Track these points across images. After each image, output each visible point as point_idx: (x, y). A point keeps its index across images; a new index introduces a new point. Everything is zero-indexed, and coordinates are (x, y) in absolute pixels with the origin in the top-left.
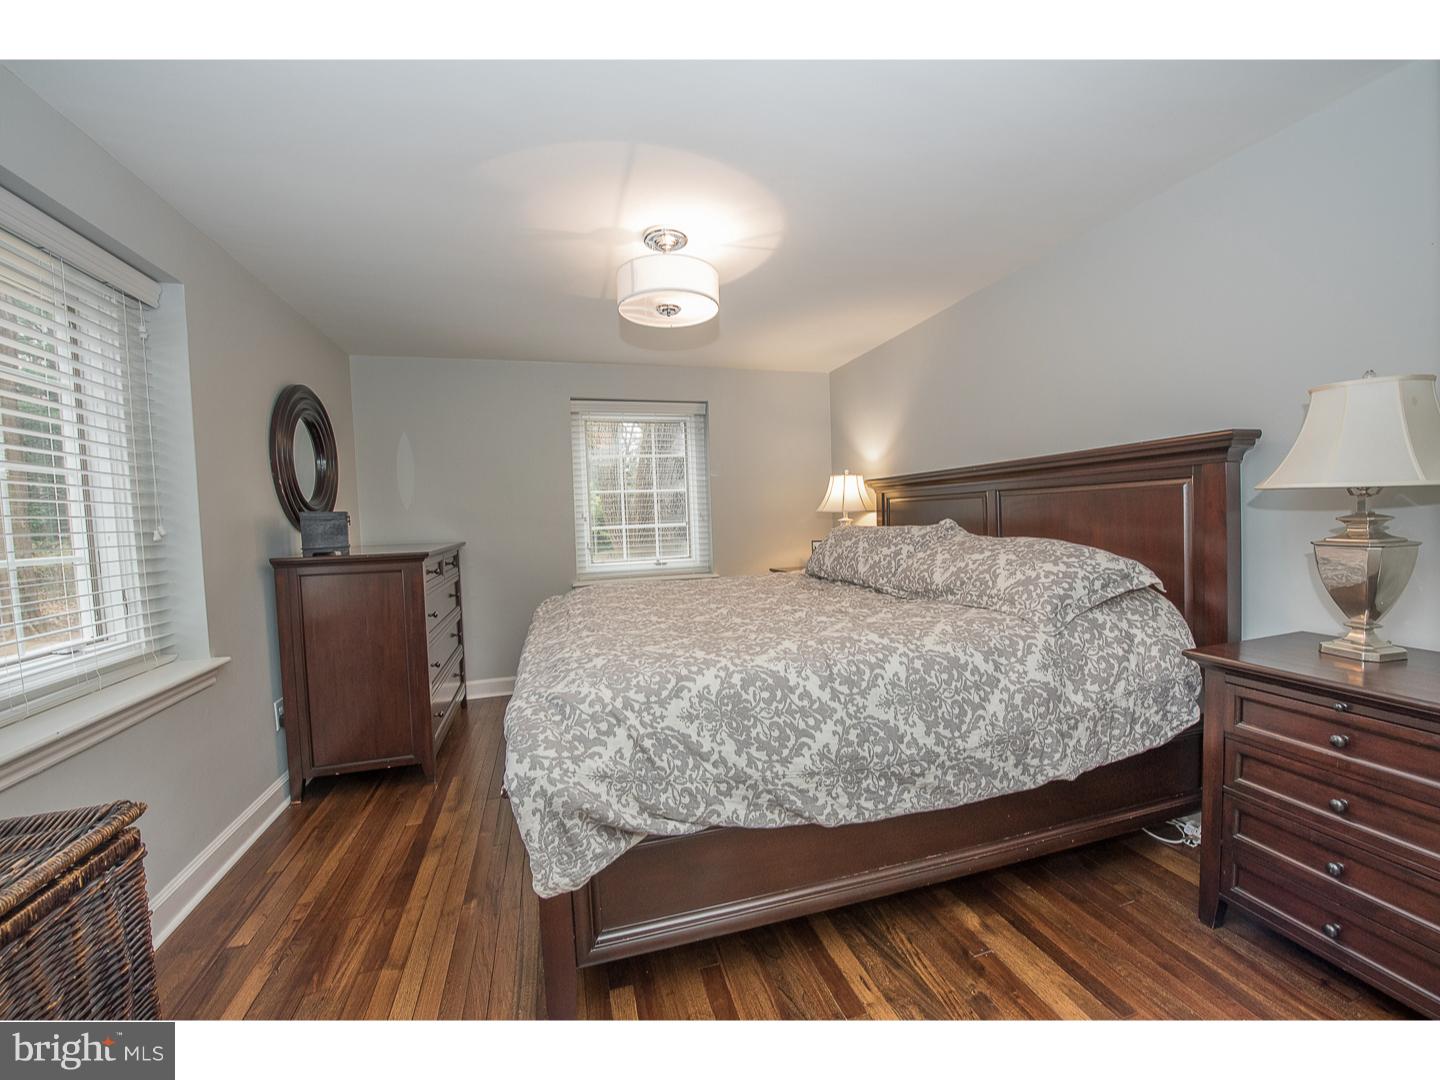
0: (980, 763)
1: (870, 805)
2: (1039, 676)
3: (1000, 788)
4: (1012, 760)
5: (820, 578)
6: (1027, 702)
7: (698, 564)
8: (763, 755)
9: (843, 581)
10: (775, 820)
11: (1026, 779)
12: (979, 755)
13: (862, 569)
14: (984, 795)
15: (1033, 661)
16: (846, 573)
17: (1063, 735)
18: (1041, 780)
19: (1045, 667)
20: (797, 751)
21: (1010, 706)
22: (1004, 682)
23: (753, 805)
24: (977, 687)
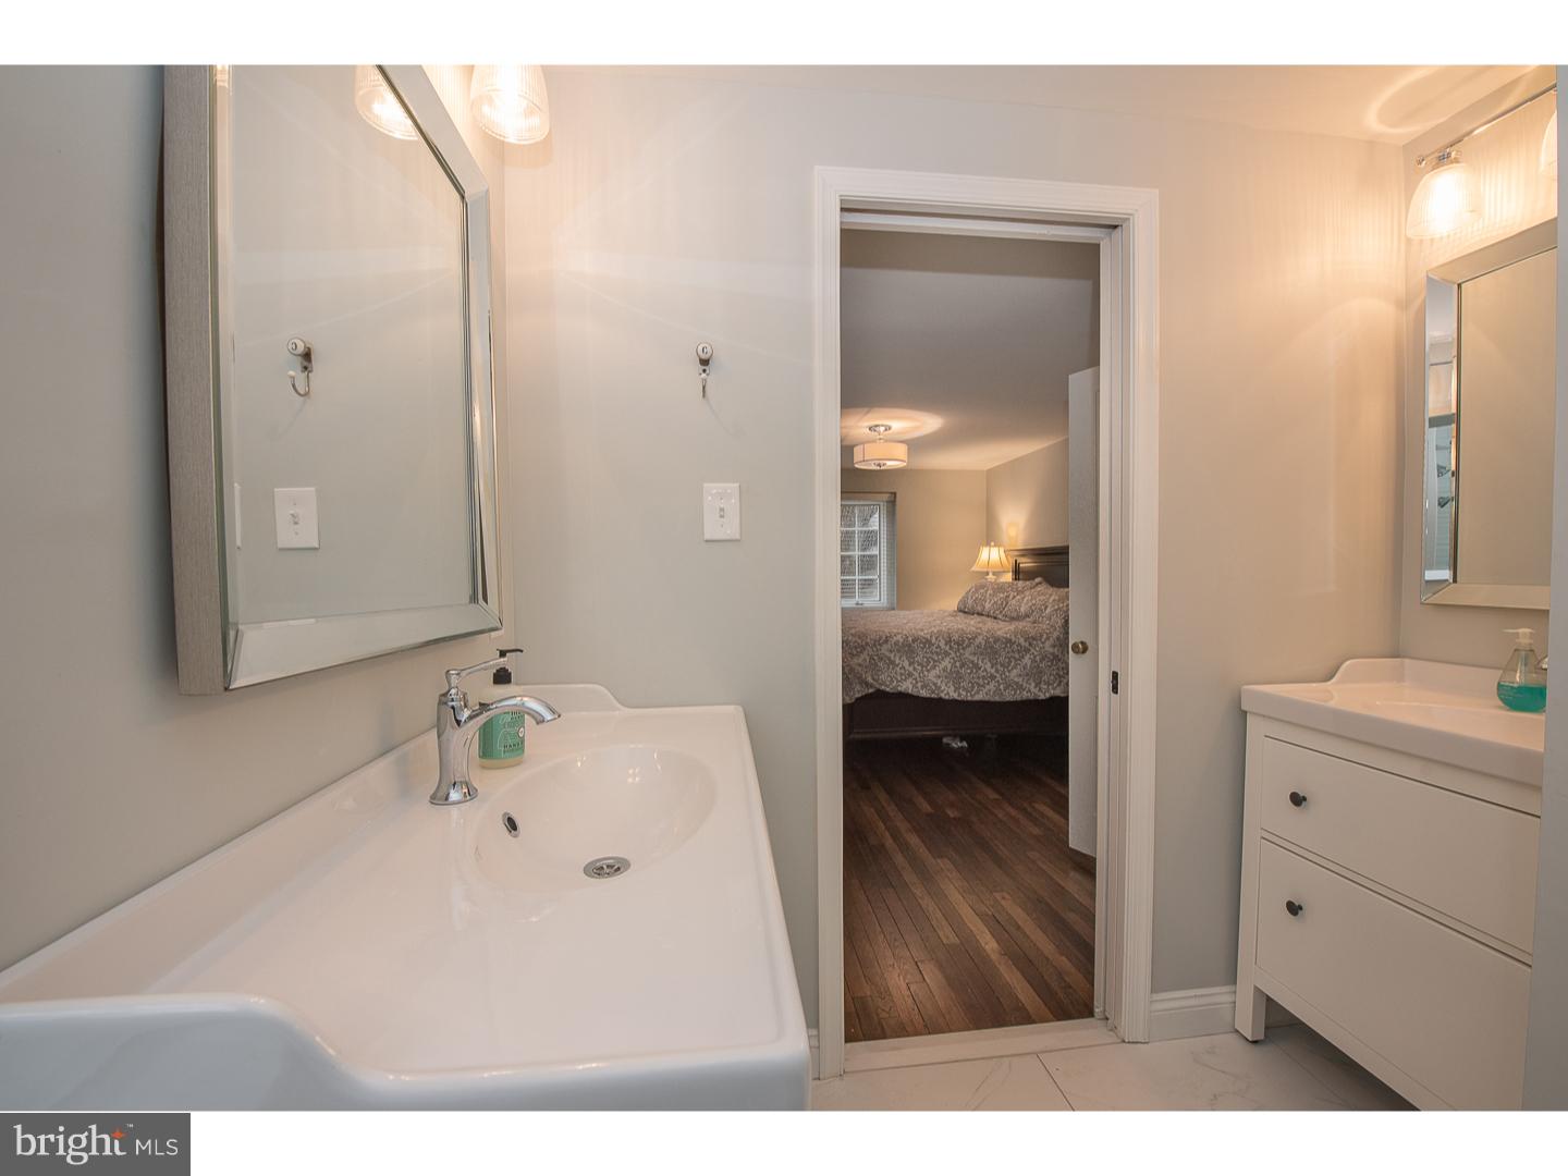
0: (1017, 683)
1: (964, 693)
2: (1051, 650)
3: (1025, 695)
4: (1033, 684)
5: (965, 612)
6: (1042, 660)
7: (885, 605)
8: (920, 668)
9: (978, 614)
10: (924, 693)
11: (1040, 694)
12: (1016, 679)
13: (987, 605)
14: (1018, 697)
15: (1048, 644)
16: (979, 609)
17: (1060, 677)
18: (1048, 695)
19: (1054, 646)
20: (934, 667)
21: (1034, 661)
22: (1033, 650)
23: (915, 686)
24: (1019, 652)
